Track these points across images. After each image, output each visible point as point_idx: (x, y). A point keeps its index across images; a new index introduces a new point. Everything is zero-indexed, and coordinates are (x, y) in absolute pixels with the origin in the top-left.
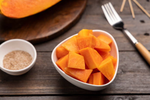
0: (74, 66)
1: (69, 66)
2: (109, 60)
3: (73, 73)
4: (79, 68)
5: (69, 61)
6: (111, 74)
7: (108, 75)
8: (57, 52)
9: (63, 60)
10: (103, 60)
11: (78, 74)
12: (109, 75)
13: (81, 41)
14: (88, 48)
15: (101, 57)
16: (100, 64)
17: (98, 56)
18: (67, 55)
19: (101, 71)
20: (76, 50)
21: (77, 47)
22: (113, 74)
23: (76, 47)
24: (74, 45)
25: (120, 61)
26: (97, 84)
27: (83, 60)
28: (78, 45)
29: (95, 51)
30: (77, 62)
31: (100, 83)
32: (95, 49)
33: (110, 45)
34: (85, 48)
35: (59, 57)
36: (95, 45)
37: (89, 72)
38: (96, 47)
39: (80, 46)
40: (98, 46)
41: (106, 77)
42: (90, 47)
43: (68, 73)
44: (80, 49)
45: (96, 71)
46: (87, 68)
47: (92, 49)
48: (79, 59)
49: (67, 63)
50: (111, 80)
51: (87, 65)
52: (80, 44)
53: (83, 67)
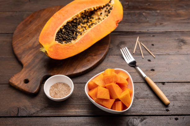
1: (98, 98)
2: (127, 92)
3: (101, 103)
4: (105, 98)
5: (98, 93)
6: (128, 102)
8: (89, 85)
9: (93, 92)
10: (122, 92)
11: (105, 103)
13: (106, 78)
15: (121, 89)
16: (120, 95)
17: (119, 89)
18: (97, 88)
19: (122, 100)
20: (103, 84)
22: (130, 102)
23: (103, 82)
24: (102, 80)
25: (135, 90)
26: (119, 110)
27: (109, 92)
29: (117, 85)
31: (121, 109)
32: (117, 83)
33: (127, 80)
34: (109, 83)
35: (90, 89)
37: (112, 101)
38: (118, 82)
39: (106, 82)
41: (125, 104)
42: (113, 82)
43: (97, 102)
44: (106, 84)
45: (118, 100)
46: (111, 98)
47: (114, 84)
48: (106, 91)
49: (96, 95)
50: (129, 106)
52: (106, 80)
53: (108, 97)
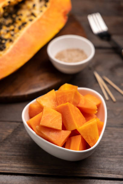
0: (48, 124)
1: (41, 124)
2: (94, 121)
3: (46, 134)
4: (54, 127)
5: (43, 118)
6: (94, 139)
7: (90, 139)
9: (35, 118)
10: (85, 122)
11: (52, 136)
12: (92, 141)
13: (60, 96)
14: (68, 103)
15: (84, 118)
16: (81, 125)
17: (80, 115)
18: (41, 113)
19: (82, 134)
20: (54, 106)
21: (56, 103)
22: (97, 139)
23: (54, 103)
24: (52, 100)
26: (76, 149)
27: (61, 118)
28: (57, 101)
29: (77, 109)
30: (52, 119)
31: (78, 149)
32: (78, 107)
33: (99, 106)
34: (64, 103)
36: (78, 103)
37: (66, 134)
40: (82, 104)
41: (88, 142)
42: (71, 103)
43: (40, 134)
44: (58, 105)
45: (75, 133)
46: (64, 128)
47: (73, 106)
48: (56, 116)
49: (40, 121)
50: (93, 146)
51: (65, 125)
52: (59, 99)
53: (60, 127)
